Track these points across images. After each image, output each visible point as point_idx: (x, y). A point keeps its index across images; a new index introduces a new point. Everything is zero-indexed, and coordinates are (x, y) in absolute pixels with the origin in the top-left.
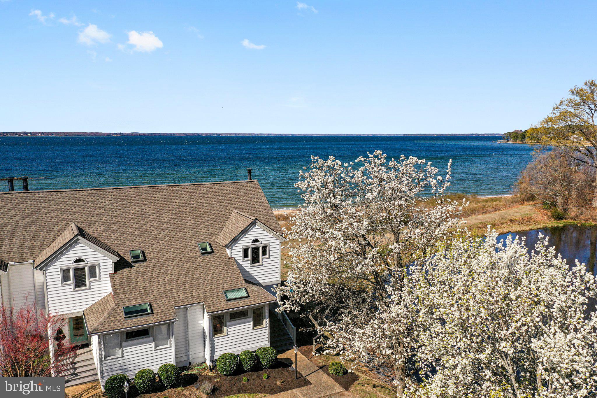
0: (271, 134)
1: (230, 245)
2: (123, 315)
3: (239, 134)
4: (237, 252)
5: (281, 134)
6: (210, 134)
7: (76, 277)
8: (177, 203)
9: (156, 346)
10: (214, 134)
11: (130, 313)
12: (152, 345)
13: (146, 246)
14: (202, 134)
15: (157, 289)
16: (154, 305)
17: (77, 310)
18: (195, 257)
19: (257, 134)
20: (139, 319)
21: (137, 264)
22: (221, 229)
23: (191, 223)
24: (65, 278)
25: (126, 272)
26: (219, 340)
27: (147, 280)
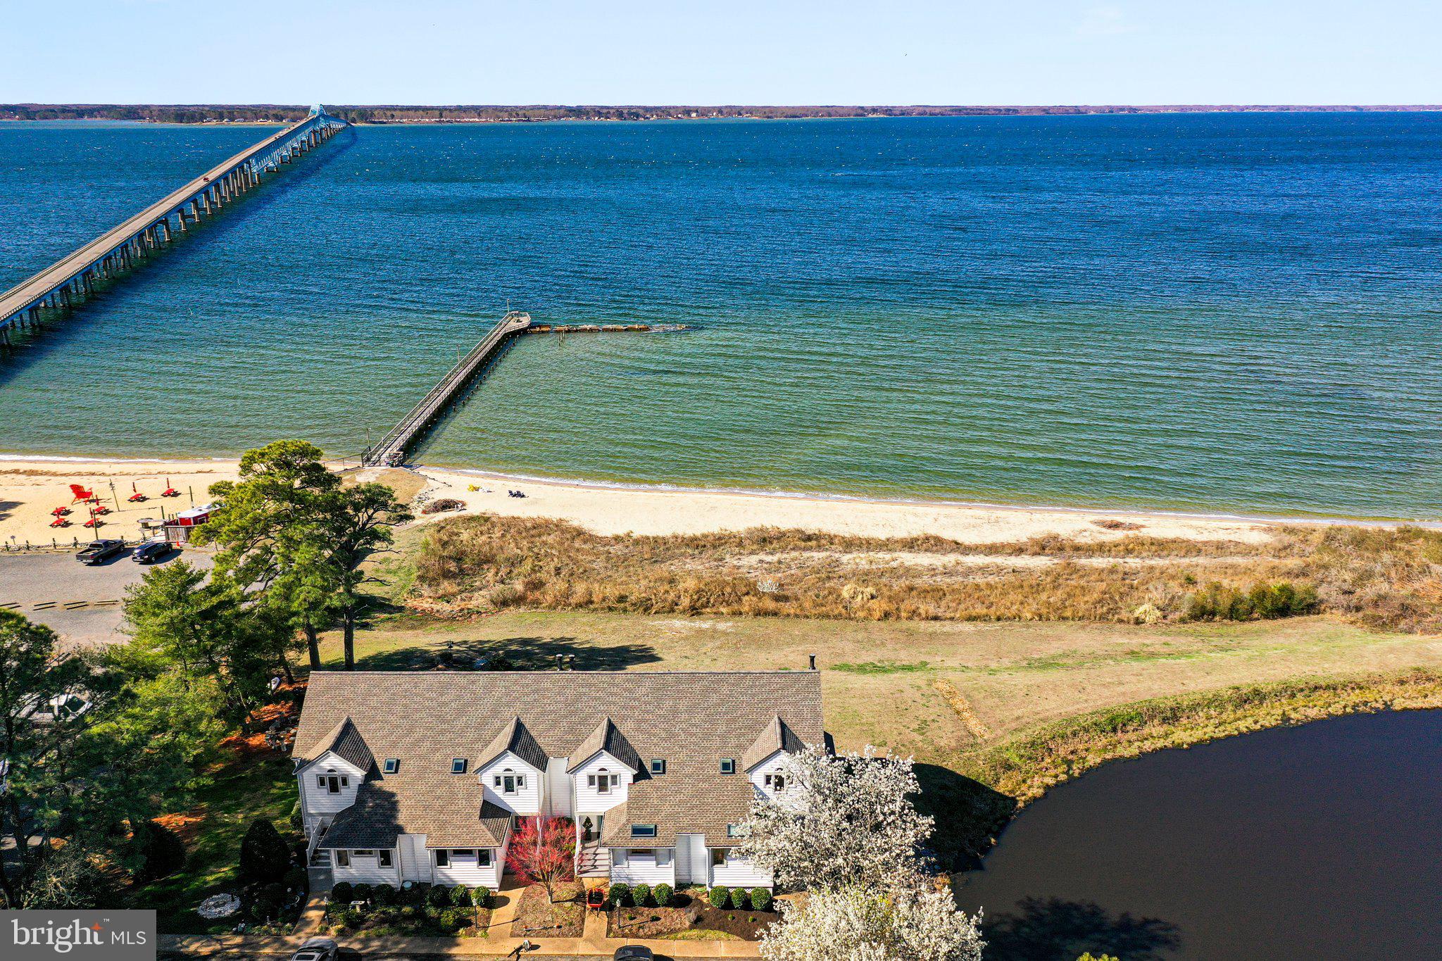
0: (1288, 108)
1: (751, 770)
2: (630, 832)
3: (1191, 108)
4: (758, 778)
5: (1320, 108)
6: (1111, 109)
7: (600, 784)
8: (714, 698)
9: (658, 864)
10: (1122, 109)
11: (637, 831)
12: (654, 863)
13: (669, 755)
14: (1088, 108)
15: (667, 809)
16: (659, 828)
17: (601, 810)
18: (714, 776)
19: (1247, 107)
20: (643, 839)
21: (656, 776)
22: (753, 741)
23: (722, 728)
24: (591, 782)
25: (643, 783)
26: (718, 869)
27: (660, 798)
